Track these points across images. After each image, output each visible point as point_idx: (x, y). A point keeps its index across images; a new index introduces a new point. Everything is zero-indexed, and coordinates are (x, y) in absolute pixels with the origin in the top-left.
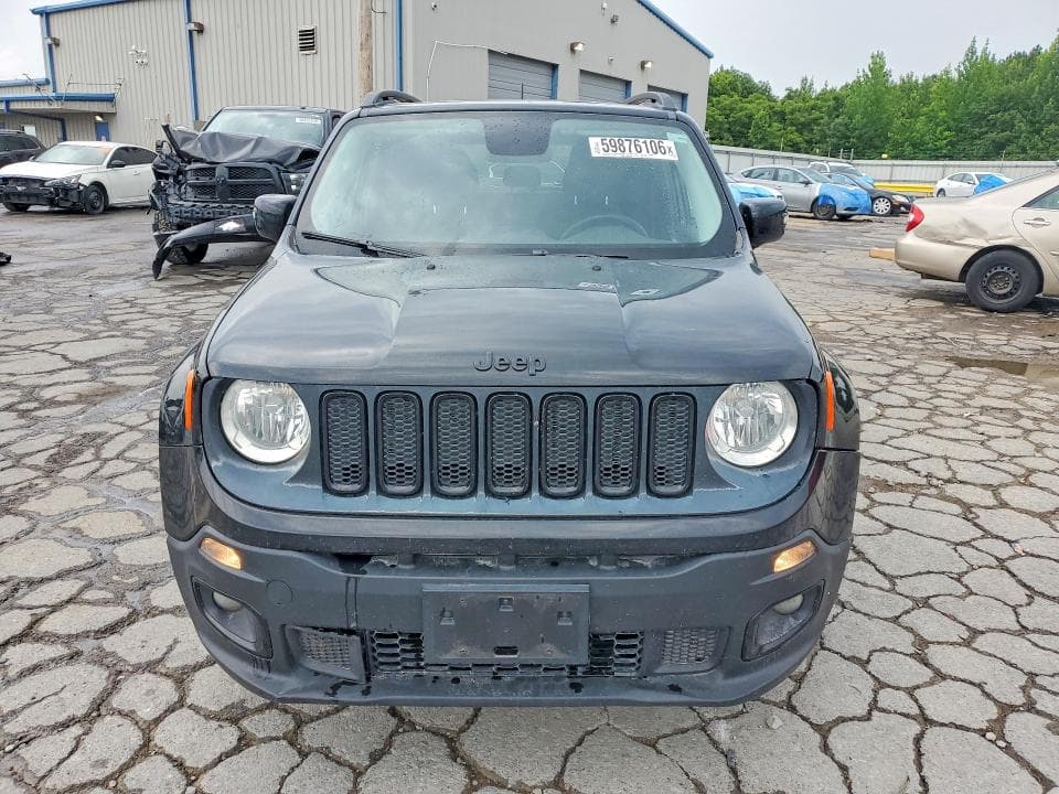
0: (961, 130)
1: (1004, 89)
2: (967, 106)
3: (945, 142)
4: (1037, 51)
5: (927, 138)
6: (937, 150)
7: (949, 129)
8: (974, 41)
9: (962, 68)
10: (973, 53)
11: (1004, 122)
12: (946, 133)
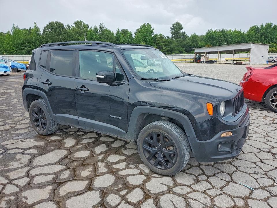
0: (17, 47)
1: (25, 37)
2: (17, 41)
3: (14, 50)
4: (30, 28)
5: (8, 49)
6: (12, 52)
7: (14, 47)
8: (14, 24)
9: (13, 31)
10: (15, 27)
11: (28, 46)
12: (13, 48)
